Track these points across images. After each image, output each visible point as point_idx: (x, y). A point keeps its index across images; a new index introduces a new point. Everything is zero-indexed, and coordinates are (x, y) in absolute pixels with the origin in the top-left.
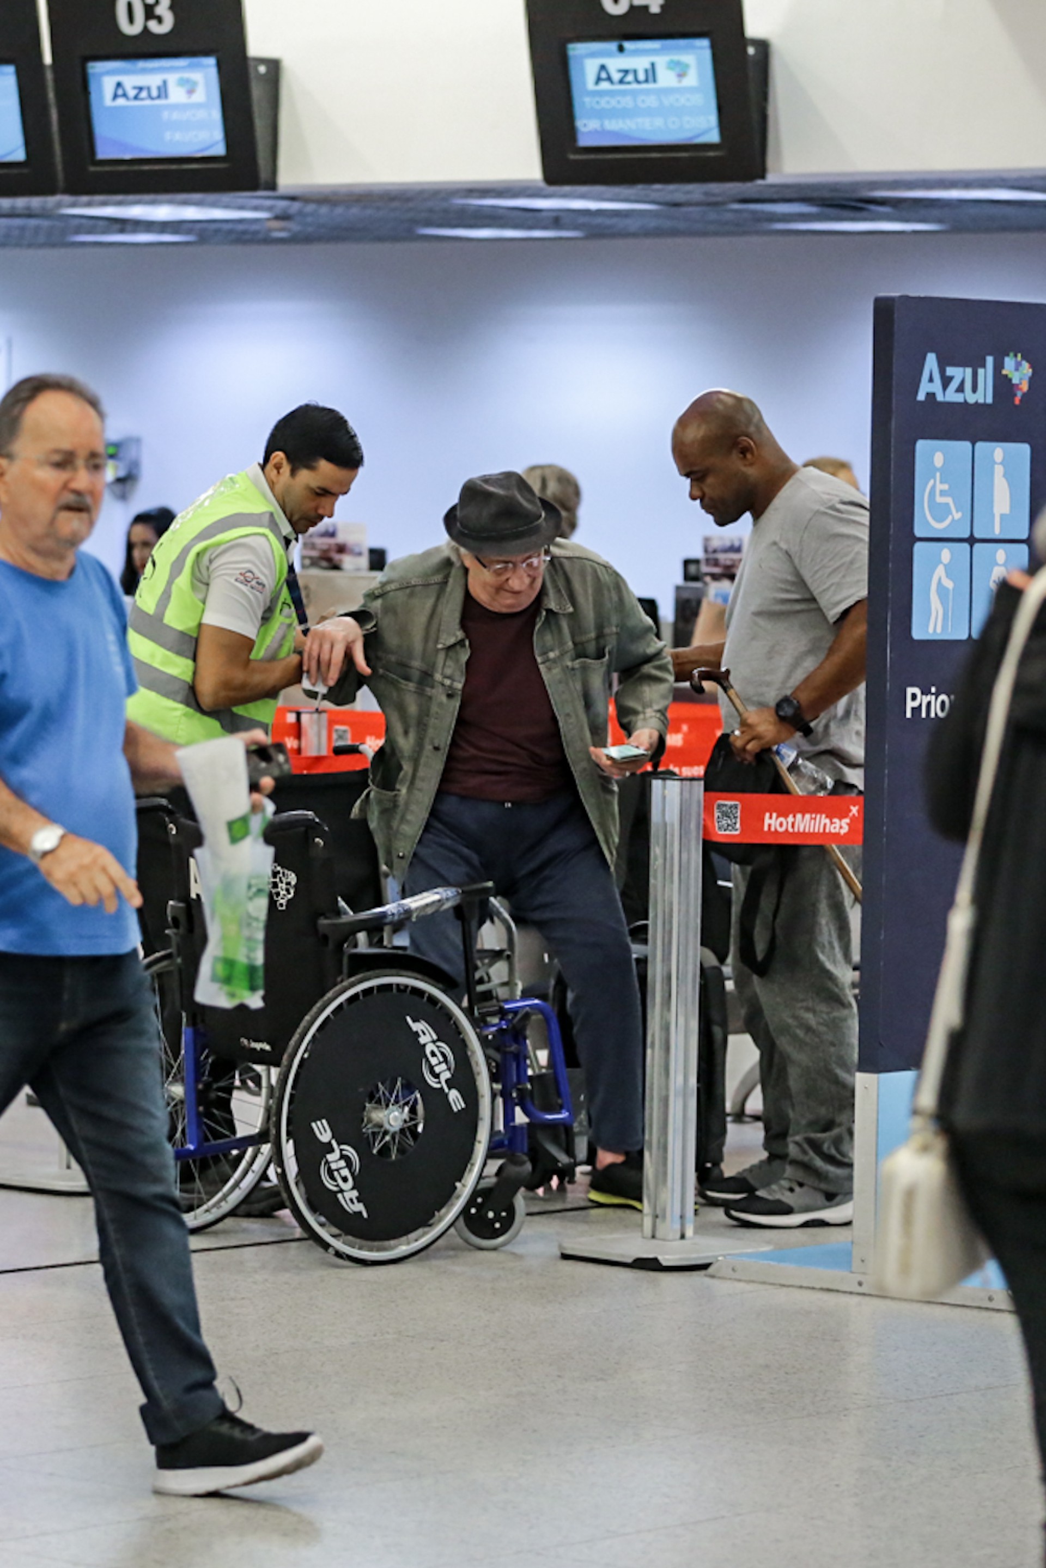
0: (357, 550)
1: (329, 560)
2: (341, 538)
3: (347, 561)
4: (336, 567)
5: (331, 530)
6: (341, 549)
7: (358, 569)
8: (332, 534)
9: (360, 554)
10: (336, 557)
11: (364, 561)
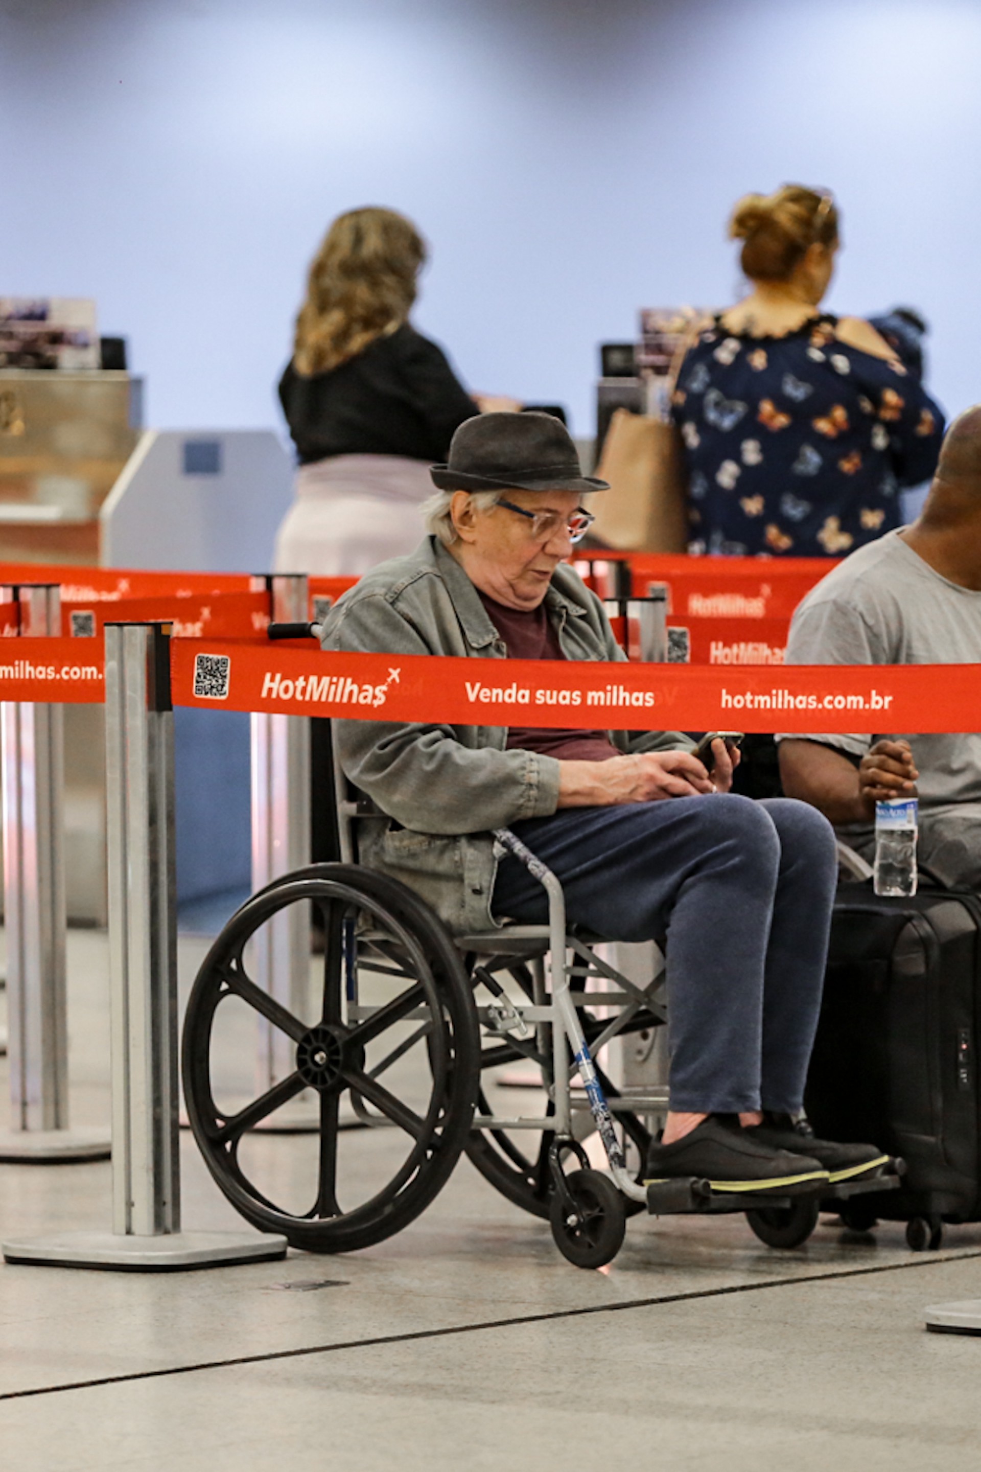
0: (81, 339)
1: (37, 355)
2: (55, 322)
3: (67, 357)
4: (50, 365)
5: (38, 311)
6: (57, 338)
7: (83, 368)
8: (42, 316)
9: (85, 345)
10: (49, 351)
11: (93, 356)
